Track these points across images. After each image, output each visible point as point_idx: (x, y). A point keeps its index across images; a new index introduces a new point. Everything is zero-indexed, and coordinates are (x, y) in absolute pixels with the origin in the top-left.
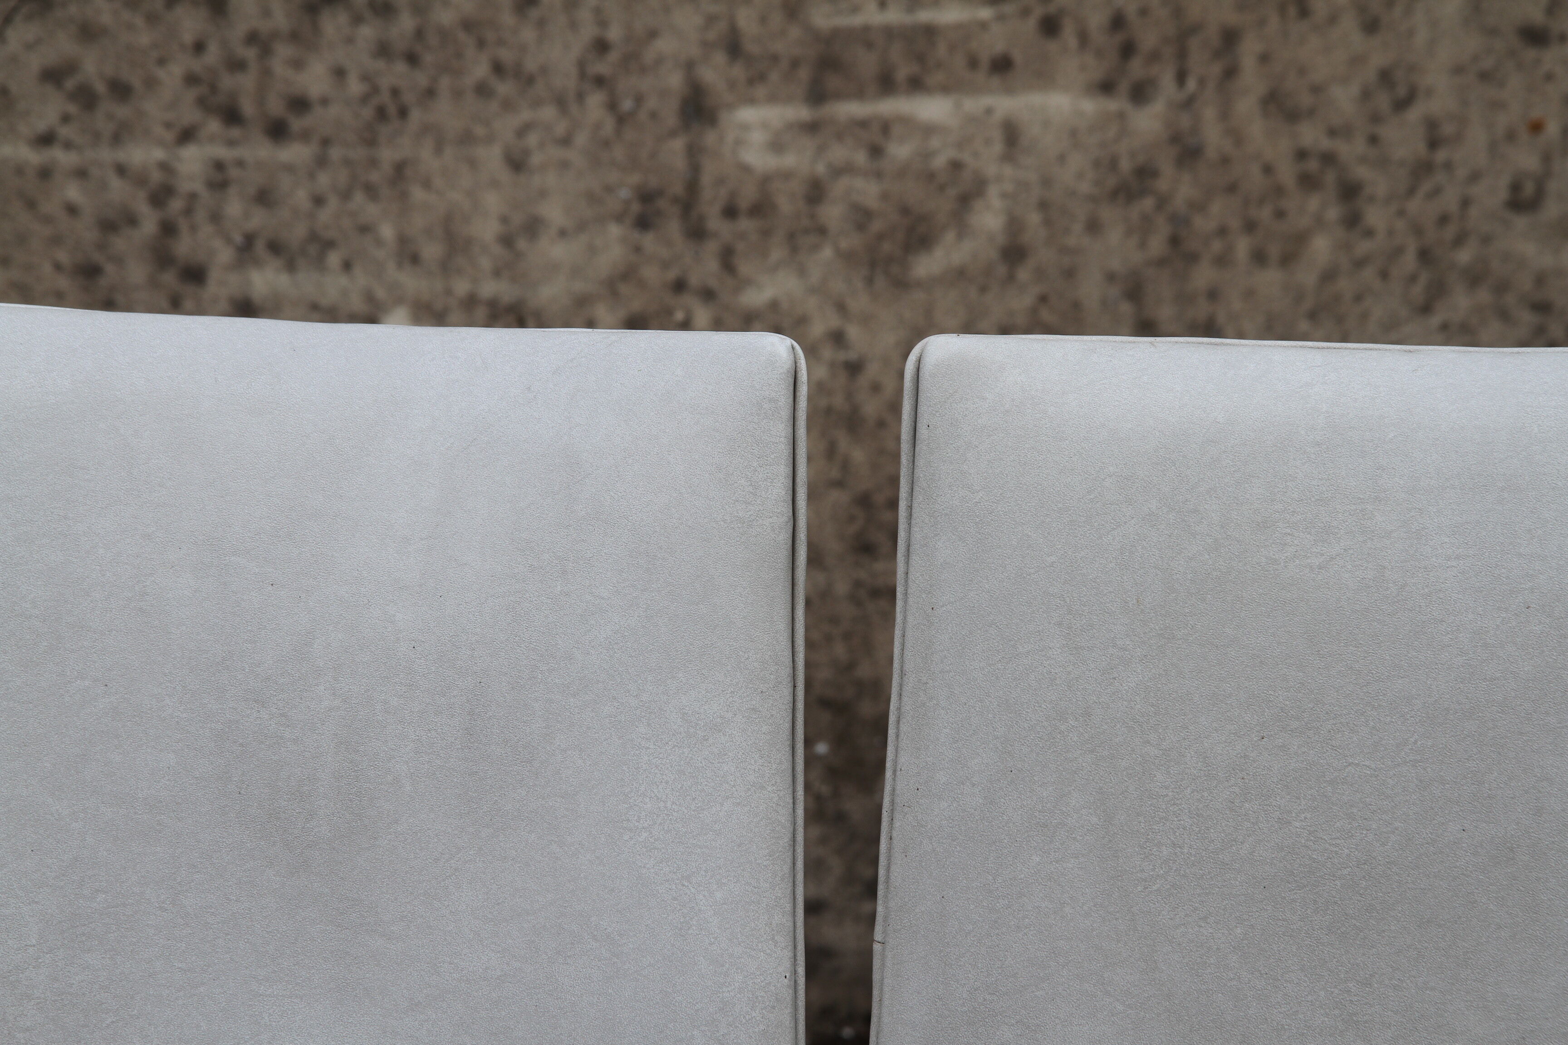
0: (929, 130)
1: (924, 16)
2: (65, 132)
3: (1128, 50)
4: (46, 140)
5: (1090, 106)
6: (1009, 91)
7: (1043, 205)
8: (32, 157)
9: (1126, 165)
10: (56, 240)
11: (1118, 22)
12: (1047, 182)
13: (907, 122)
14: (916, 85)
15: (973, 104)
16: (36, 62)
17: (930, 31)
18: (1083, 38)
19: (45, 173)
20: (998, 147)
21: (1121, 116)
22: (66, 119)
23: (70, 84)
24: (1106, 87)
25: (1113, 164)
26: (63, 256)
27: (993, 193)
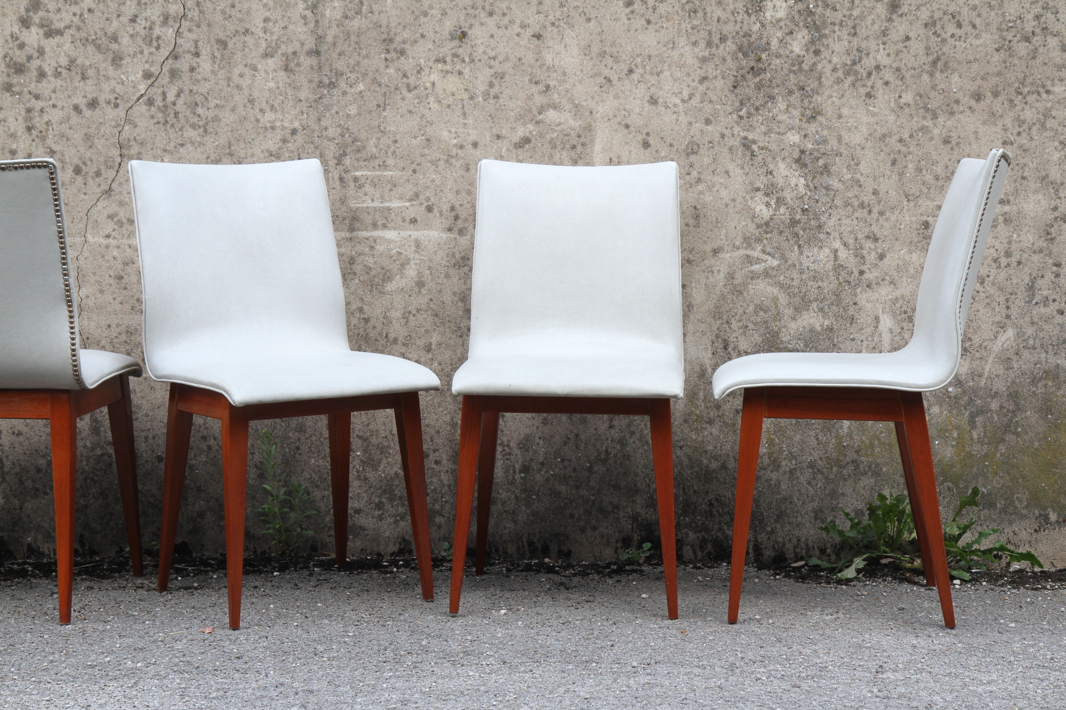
0: (390, 241)
1: (387, 204)
2: (113, 234)
3: (456, 218)
4: (108, 236)
5: (444, 236)
6: (417, 230)
7: (430, 268)
8: (104, 242)
9: (457, 256)
10: (110, 268)
11: (453, 209)
12: (430, 261)
13: (381, 238)
14: (385, 226)
15: (405, 234)
16: (106, 213)
17: (389, 209)
18: (441, 213)
19: (107, 247)
20: (413, 248)
21: (455, 239)
22: (114, 230)
23: (115, 220)
24: (450, 230)
25: (453, 255)
26: (112, 273)
27: (412, 262)
